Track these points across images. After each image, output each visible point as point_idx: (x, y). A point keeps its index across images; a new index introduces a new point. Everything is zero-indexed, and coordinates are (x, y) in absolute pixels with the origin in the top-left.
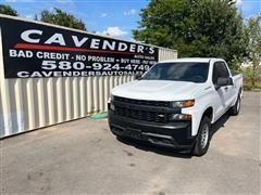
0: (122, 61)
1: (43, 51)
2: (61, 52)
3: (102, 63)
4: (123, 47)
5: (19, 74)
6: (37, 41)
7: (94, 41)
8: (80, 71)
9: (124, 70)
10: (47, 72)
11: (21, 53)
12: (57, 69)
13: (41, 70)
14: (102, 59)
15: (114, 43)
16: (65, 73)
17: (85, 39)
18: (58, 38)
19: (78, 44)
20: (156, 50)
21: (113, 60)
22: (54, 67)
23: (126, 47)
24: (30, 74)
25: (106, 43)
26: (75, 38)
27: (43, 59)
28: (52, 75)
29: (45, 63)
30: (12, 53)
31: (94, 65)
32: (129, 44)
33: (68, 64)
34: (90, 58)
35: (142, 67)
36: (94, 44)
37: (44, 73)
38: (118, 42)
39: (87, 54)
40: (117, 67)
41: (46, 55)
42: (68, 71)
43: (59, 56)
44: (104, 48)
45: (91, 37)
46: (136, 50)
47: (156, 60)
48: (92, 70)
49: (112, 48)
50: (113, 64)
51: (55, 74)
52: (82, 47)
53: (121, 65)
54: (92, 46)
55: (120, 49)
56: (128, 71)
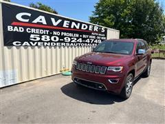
0: (84, 36)
1: (31, 28)
2: (43, 29)
3: (71, 37)
4: (85, 27)
5: (14, 43)
6: (27, 21)
7: (65, 22)
8: (56, 42)
9: (84, 43)
10: (34, 42)
11: (16, 29)
12: (41, 41)
13: (29, 41)
14: (71, 35)
15: (79, 24)
16: (45, 44)
17: (60, 21)
18: (41, 19)
19: (55, 24)
20: (106, 30)
21: (77, 36)
22: (38, 39)
23: (87, 27)
24: (22, 44)
25: (73, 24)
26: (53, 20)
27: (31, 33)
28: (37, 45)
29: (32, 36)
30: (10, 28)
31: (65, 38)
32: (88, 25)
33: (48, 37)
34: (62, 33)
35: (96, 41)
36: (66, 24)
37: (31, 43)
38: (81, 23)
39: (61, 31)
40: (80, 40)
41: (33, 30)
42: (47, 42)
43: (42, 32)
44: (72, 27)
45: (64, 19)
46: (93, 29)
47: (106, 36)
48: (63, 42)
49: (78, 27)
50: (78, 38)
51: (39, 44)
52: (57, 26)
53: (83, 39)
54: (64, 26)
55: (82, 28)
56: (87, 43)
